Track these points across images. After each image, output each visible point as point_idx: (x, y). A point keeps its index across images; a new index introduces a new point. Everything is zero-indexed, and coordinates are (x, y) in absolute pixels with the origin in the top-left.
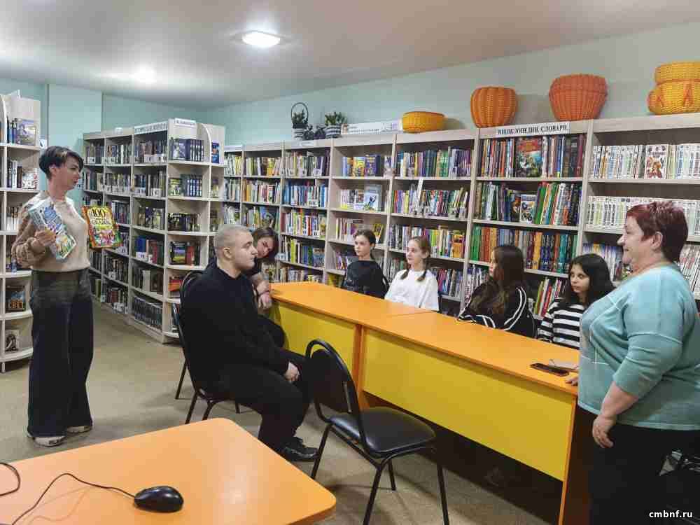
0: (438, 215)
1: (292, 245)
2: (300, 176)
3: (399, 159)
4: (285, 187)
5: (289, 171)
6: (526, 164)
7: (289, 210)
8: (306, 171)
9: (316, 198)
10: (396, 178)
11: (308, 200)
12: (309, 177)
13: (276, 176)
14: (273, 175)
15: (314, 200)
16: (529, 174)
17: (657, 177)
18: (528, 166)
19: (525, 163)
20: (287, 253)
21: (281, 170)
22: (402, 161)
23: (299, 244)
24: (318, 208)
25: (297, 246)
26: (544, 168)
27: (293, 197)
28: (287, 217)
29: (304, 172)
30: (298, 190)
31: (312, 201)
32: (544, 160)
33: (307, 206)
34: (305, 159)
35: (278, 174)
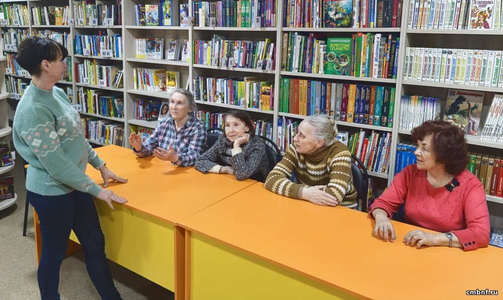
0: (243, 67)
1: (89, 96)
2: (91, 25)
3: (196, 8)
4: (76, 36)
5: (79, 20)
6: (335, 14)
7: (81, 60)
8: (96, 20)
9: (110, 49)
10: (196, 28)
11: (101, 51)
12: (101, 27)
13: (65, 26)
14: (63, 24)
15: (108, 50)
16: (339, 25)
17: (483, 28)
18: (337, 16)
19: (334, 12)
20: (84, 104)
21: (70, 19)
22: (200, 10)
23: (96, 95)
24: (113, 58)
25: (95, 96)
26: (355, 18)
27: (85, 47)
28: (80, 67)
29: (94, 22)
30: (89, 40)
31: (105, 51)
32: (356, 9)
33: (101, 56)
34: (94, 8)
35: (67, 24)
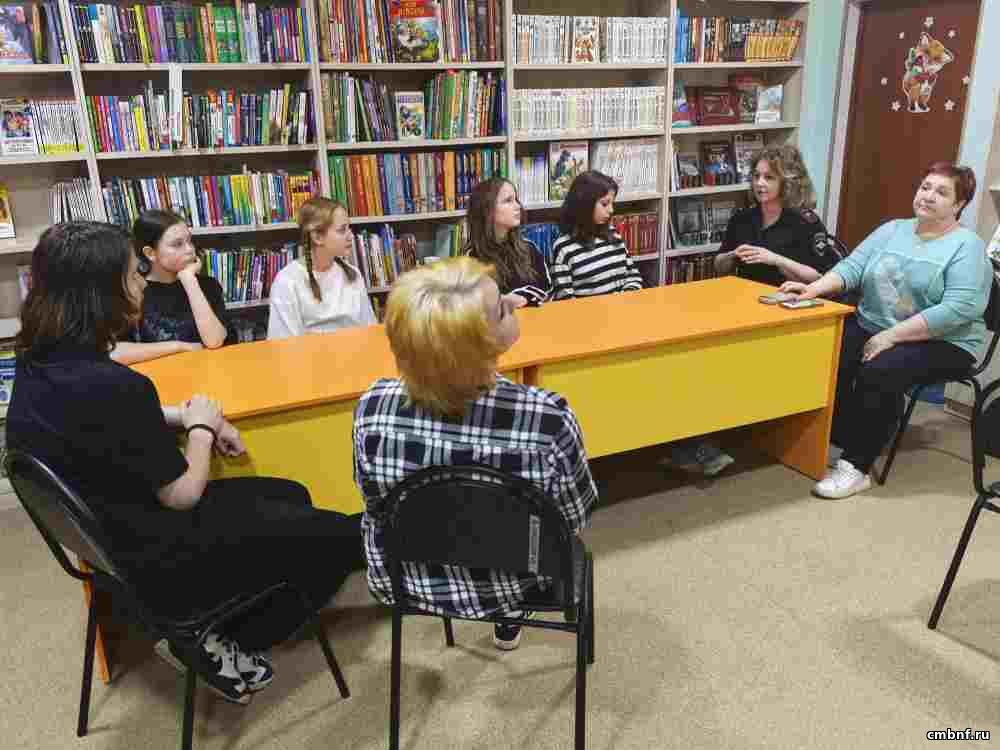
0: (238, 145)
6: (410, 40)
10: (89, 67)
16: (419, 57)
17: (587, 62)
18: (415, 43)
19: (407, 37)
22: (95, 23)
26: (440, 46)
32: (439, 33)
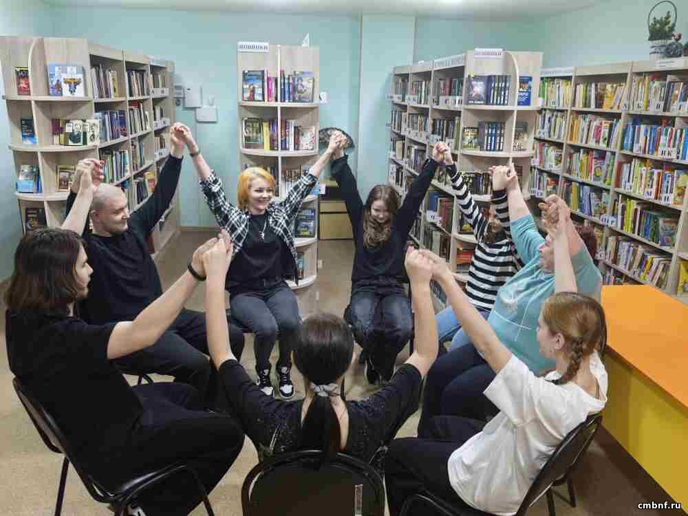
1: (628, 208)
2: (652, 111)
4: (627, 126)
5: (636, 103)
7: (629, 159)
8: (662, 104)
9: (674, 146)
11: (660, 149)
12: (667, 114)
13: (615, 110)
14: (611, 108)
15: (671, 149)
20: (620, 217)
21: (625, 101)
23: (639, 208)
24: (675, 161)
25: (636, 210)
27: (638, 142)
28: (626, 167)
29: (658, 106)
30: (647, 131)
31: (666, 149)
33: (658, 156)
34: (662, 86)
35: (619, 107)
